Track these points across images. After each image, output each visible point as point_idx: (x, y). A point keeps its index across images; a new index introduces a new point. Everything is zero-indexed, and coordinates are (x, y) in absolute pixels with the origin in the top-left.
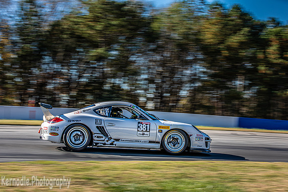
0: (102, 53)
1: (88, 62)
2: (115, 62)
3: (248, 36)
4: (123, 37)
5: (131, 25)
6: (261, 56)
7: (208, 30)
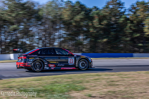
0: (16, 27)
1: (10, 32)
2: (22, 31)
3: (84, 15)
4: (25, 19)
5: (29, 13)
6: (90, 24)
7: (65, 13)
